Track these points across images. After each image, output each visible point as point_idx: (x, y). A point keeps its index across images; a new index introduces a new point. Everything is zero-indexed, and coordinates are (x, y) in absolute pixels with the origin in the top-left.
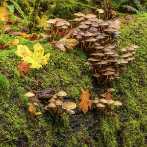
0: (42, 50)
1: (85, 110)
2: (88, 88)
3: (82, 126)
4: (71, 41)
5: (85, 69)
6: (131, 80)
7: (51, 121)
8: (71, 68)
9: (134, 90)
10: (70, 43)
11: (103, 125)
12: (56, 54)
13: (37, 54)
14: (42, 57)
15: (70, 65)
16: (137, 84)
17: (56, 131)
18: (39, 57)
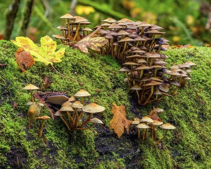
0: (54, 45)
1: (120, 131)
2: (124, 104)
3: (115, 155)
4: (97, 40)
5: (119, 82)
6: (187, 108)
7: (66, 137)
8: (97, 75)
9: (191, 122)
10: (95, 43)
11: (147, 158)
12: (75, 54)
13: (46, 49)
14: (54, 53)
15: (96, 71)
16: (196, 116)
17: (75, 152)
18: (48, 52)
